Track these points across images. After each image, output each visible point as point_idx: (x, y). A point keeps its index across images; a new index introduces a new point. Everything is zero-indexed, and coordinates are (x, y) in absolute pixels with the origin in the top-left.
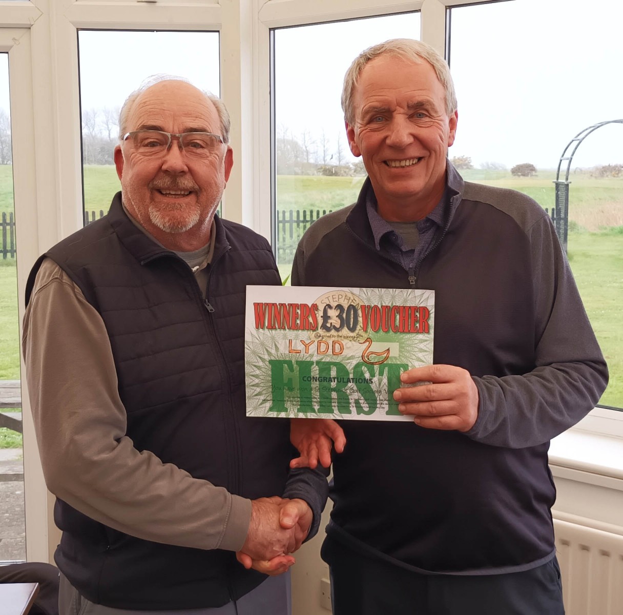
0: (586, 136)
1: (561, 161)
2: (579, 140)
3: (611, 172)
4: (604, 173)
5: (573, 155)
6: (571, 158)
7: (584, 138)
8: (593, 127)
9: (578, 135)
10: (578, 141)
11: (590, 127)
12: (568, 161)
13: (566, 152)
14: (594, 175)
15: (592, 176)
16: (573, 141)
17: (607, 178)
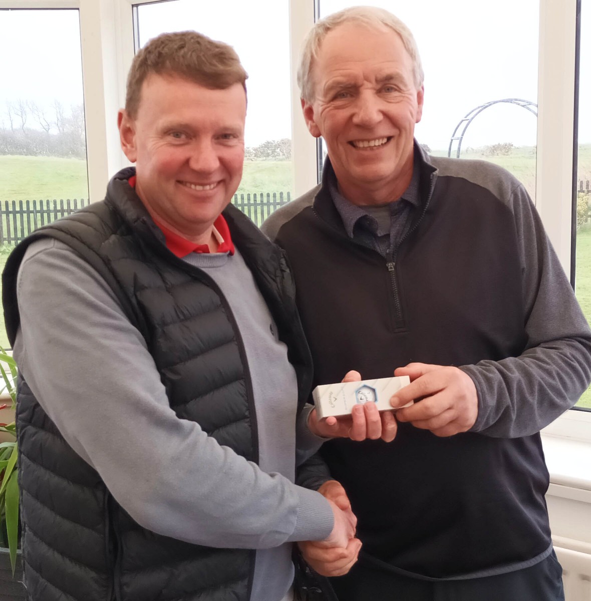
0: (476, 114)
1: (452, 140)
2: (468, 120)
3: (501, 150)
4: (495, 151)
5: (463, 135)
6: (462, 138)
7: (473, 118)
8: (482, 106)
9: (468, 115)
10: (467, 122)
11: (479, 107)
12: (458, 141)
13: (457, 131)
14: (485, 154)
15: (483, 154)
16: (463, 121)
17: (498, 156)
